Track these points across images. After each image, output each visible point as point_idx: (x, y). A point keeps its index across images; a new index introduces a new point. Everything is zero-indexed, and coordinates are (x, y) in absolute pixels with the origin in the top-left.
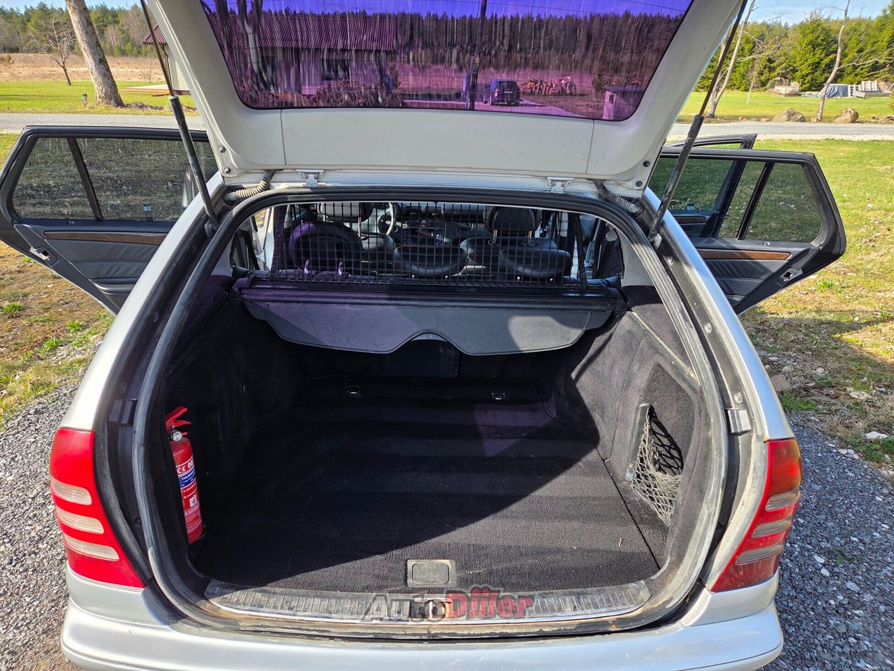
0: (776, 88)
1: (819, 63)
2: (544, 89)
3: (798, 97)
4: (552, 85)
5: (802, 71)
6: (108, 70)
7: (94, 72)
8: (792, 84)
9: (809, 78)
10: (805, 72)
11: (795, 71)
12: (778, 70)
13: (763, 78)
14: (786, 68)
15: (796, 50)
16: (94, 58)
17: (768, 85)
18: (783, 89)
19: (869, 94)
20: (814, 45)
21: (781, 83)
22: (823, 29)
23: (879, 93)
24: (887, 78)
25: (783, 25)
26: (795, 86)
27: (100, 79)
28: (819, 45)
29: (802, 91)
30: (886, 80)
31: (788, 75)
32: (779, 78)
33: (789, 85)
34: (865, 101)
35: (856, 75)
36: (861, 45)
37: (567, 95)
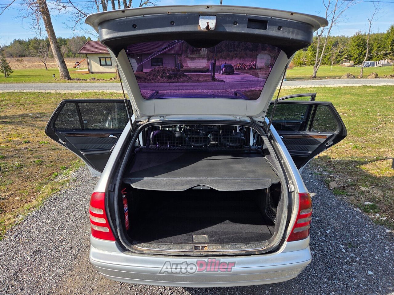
0: (344, 64)
1: (361, 53)
2: (244, 67)
3: (354, 67)
4: (247, 65)
5: (354, 56)
6: (65, 65)
7: (60, 66)
8: (350, 62)
9: (358, 59)
10: (356, 57)
11: (351, 56)
12: (344, 56)
13: (338, 60)
14: (347, 55)
15: (351, 48)
16: (60, 61)
17: (340, 63)
18: (346, 64)
19: (384, 65)
20: (359, 46)
21: (345, 61)
22: (362, 39)
23: (388, 64)
24: (391, 58)
25: (346, 37)
26: (352, 63)
27: (62, 69)
28: (361, 46)
29: (355, 64)
30: (391, 59)
31: (348, 59)
32: (345, 60)
33: (349, 62)
34: (383, 68)
35: (378, 57)
36: (379, 45)
37: (254, 69)
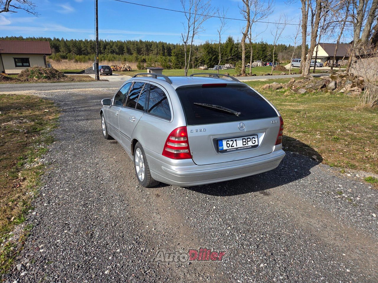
0: (200, 67)
1: (211, 58)
2: (118, 69)
3: (207, 70)
4: (121, 67)
5: (207, 61)
8: (205, 66)
9: (209, 63)
11: (204, 61)
12: (199, 61)
13: (195, 64)
15: (201, 54)
17: (197, 66)
20: (209, 53)
22: (210, 47)
23: (230, 68)
24: (231, 63)
29: (208, 68)
32: (200, 64)
34: (227, 71)
35: (223, 62)
36: (222, 52)
37: (128, 71)
